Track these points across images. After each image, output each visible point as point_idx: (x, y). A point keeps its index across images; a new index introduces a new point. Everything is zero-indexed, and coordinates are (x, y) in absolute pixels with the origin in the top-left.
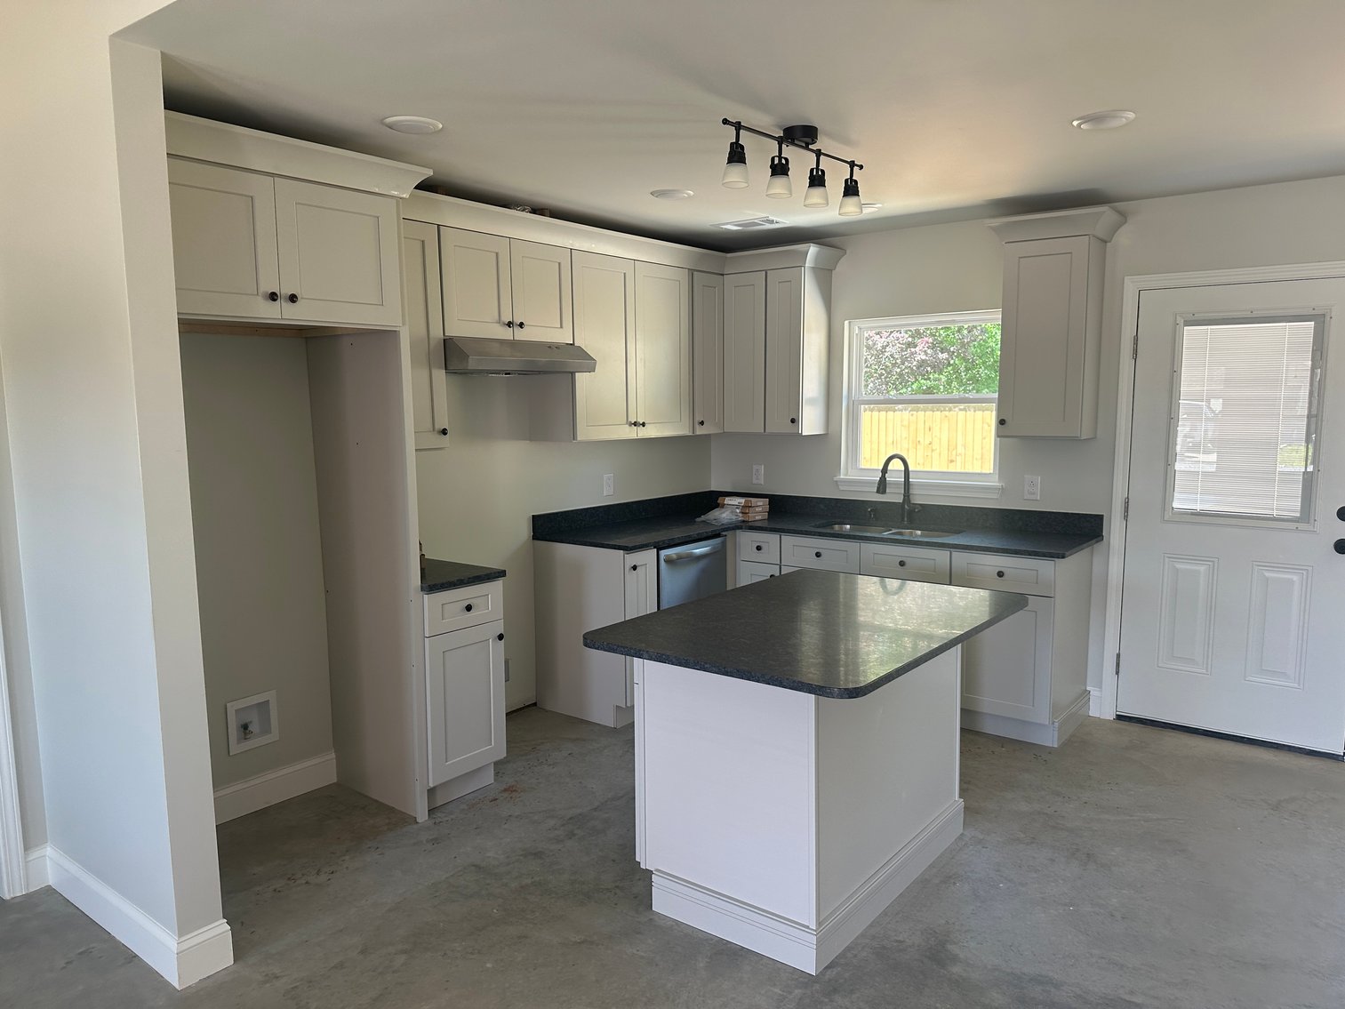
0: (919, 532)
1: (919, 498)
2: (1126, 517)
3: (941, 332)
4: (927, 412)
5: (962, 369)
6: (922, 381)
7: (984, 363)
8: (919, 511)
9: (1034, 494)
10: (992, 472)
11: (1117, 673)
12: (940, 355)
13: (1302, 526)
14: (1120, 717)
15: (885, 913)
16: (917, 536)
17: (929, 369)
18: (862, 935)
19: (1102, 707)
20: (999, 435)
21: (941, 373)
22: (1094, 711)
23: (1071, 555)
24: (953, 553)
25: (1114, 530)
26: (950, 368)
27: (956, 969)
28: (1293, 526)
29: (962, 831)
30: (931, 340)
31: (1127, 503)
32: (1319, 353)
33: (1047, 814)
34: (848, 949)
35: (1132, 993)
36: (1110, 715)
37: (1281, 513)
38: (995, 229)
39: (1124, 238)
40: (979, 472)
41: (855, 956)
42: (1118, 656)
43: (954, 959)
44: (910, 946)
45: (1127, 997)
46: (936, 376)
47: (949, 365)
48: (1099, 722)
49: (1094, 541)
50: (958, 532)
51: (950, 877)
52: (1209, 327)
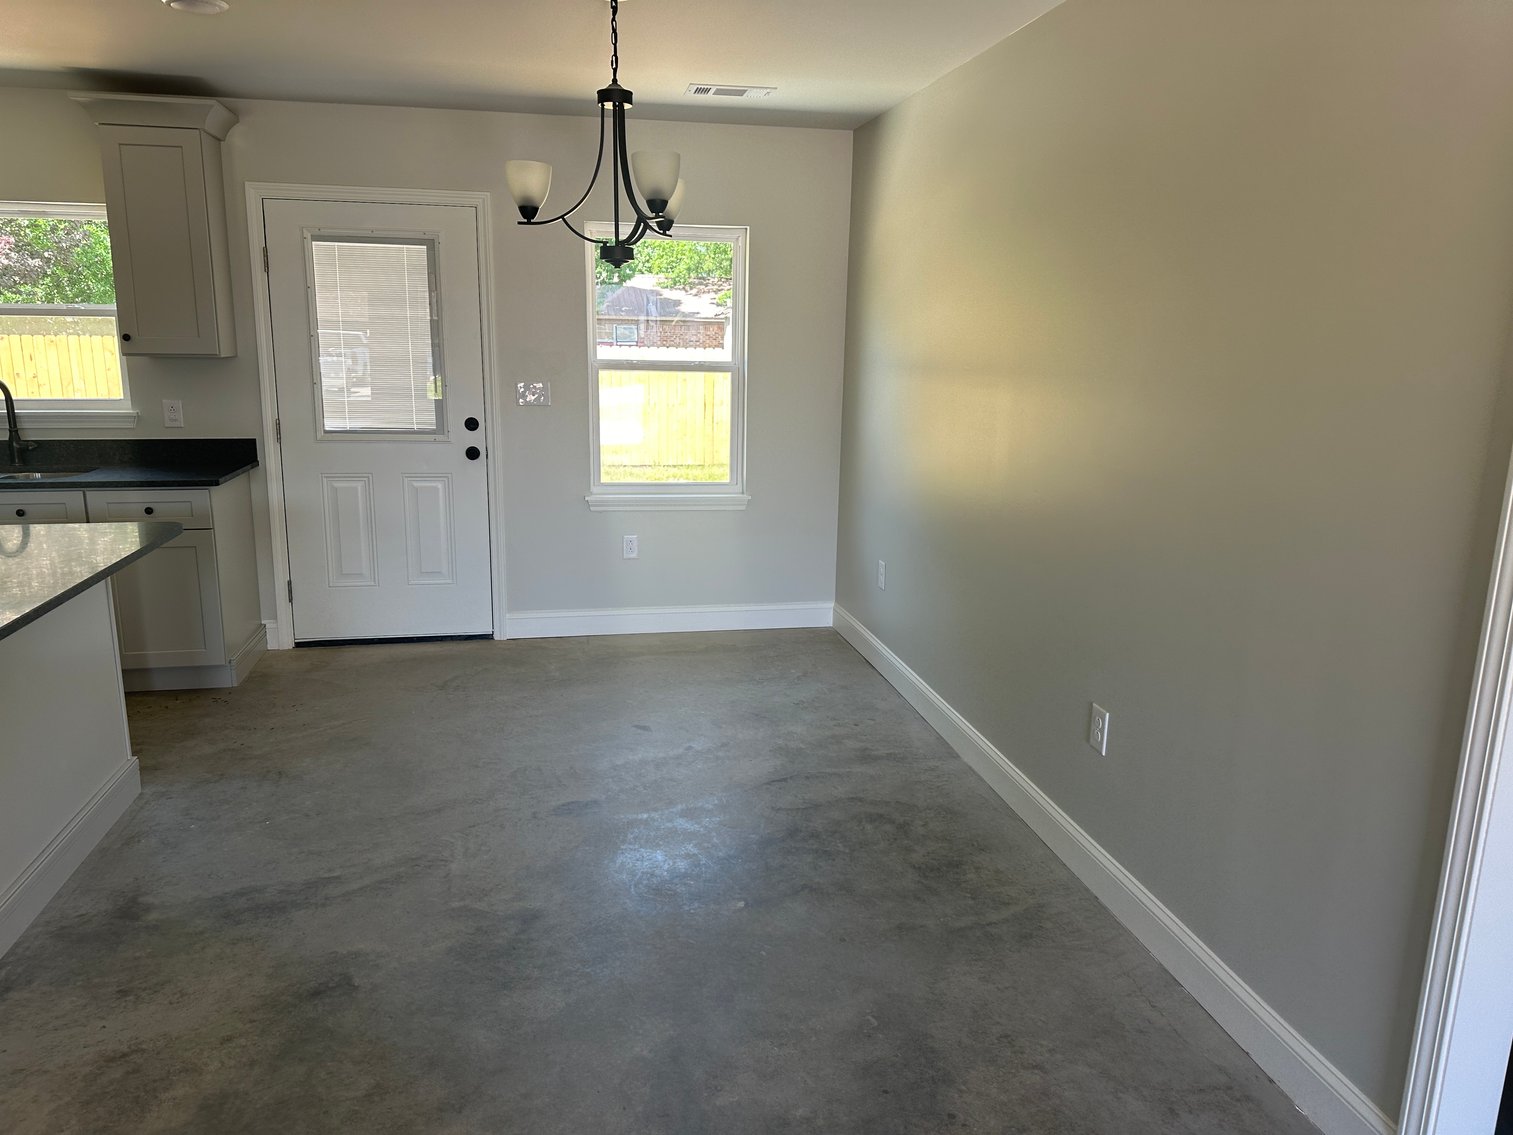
0: (38, 475)
1: (31, 434)
2: (279, 439)
3: (28, 231)
4: (23, 336)
5: (65, 282)
6: (9, 295)
7: (95, 275)
8: (33, 450)
9: (176, 420)
10: (122, 397)
11: (291, 600)
12: (30, 261)
13: (439, 437)
14: (298, 645)
15: (59, 895)
16: (36, 479)
17: (17, 278)
18: (33, 926)
19: (280, 637)
20: (125, 353)
21: (34, 285)
22: (272, 645)
23: (226, 481)
24: (87, 493)
25: (269, 453)
26: (48, 280)
27: (153, 916)
28: (431, 437)
29: (140, 791)
30: (12, 240)
31: (278, 424)
32: (433, 276)
33: (233, 749)
34: (17, 945)
35: (330, 870)
36: (289, 644)
37: (420, 426)
38: (85, 106)
39: (237, 138)
40: (107, 398)
41: (28, 948)
42: (290, 583)
43: (148, 909)
44: (95, 916)
45: (326, 875)
46: (29, 288)
47: (45, 275)
48: (279, 654)
49: (249, 466)
50: (87, 471)
51: (133, 837)
52: (336, 244)
